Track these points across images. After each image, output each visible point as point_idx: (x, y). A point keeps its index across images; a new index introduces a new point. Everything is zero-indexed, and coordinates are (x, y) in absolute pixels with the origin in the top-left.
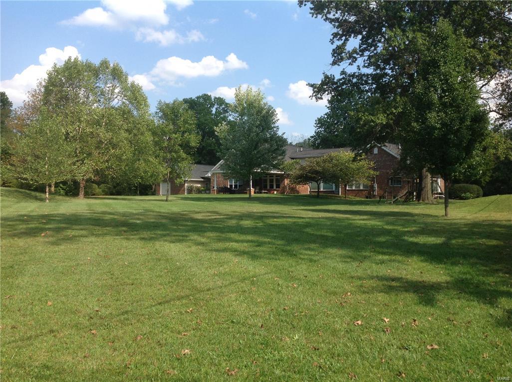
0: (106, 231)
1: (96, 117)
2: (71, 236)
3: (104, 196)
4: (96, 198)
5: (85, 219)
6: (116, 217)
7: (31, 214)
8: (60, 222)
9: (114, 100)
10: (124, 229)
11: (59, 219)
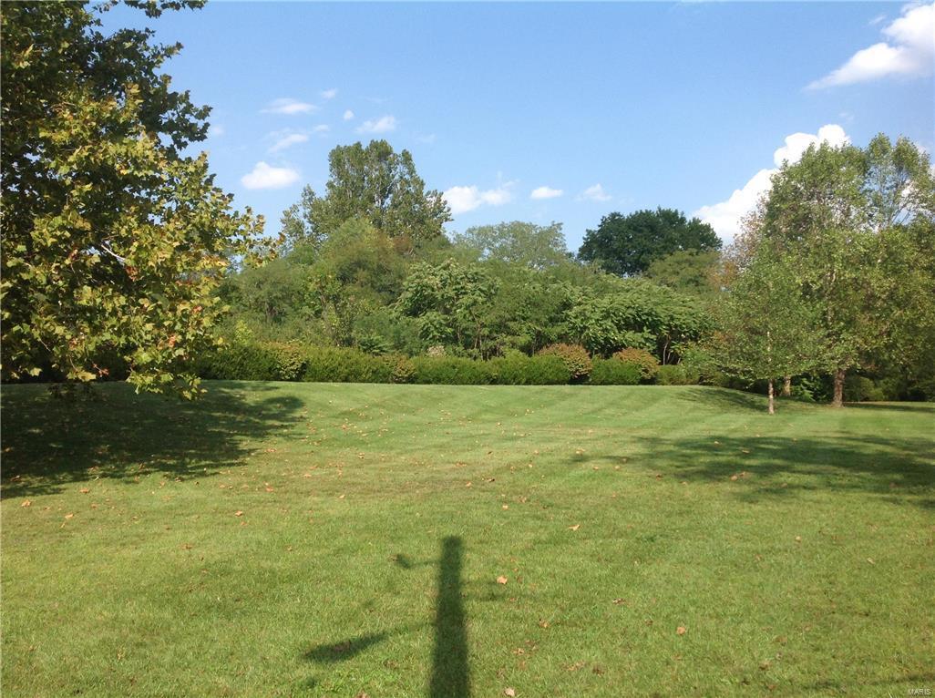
0: (857, 479)
1: (863, 250)
2: (785, 484)
3: (887, 403)
4: (867, 407)
5: (825, 452)
6: (888, 449)
7: (731, 436)
8: (774, 454)
9: (899, 212)
10: (897, 477)
11: (775, 448)
